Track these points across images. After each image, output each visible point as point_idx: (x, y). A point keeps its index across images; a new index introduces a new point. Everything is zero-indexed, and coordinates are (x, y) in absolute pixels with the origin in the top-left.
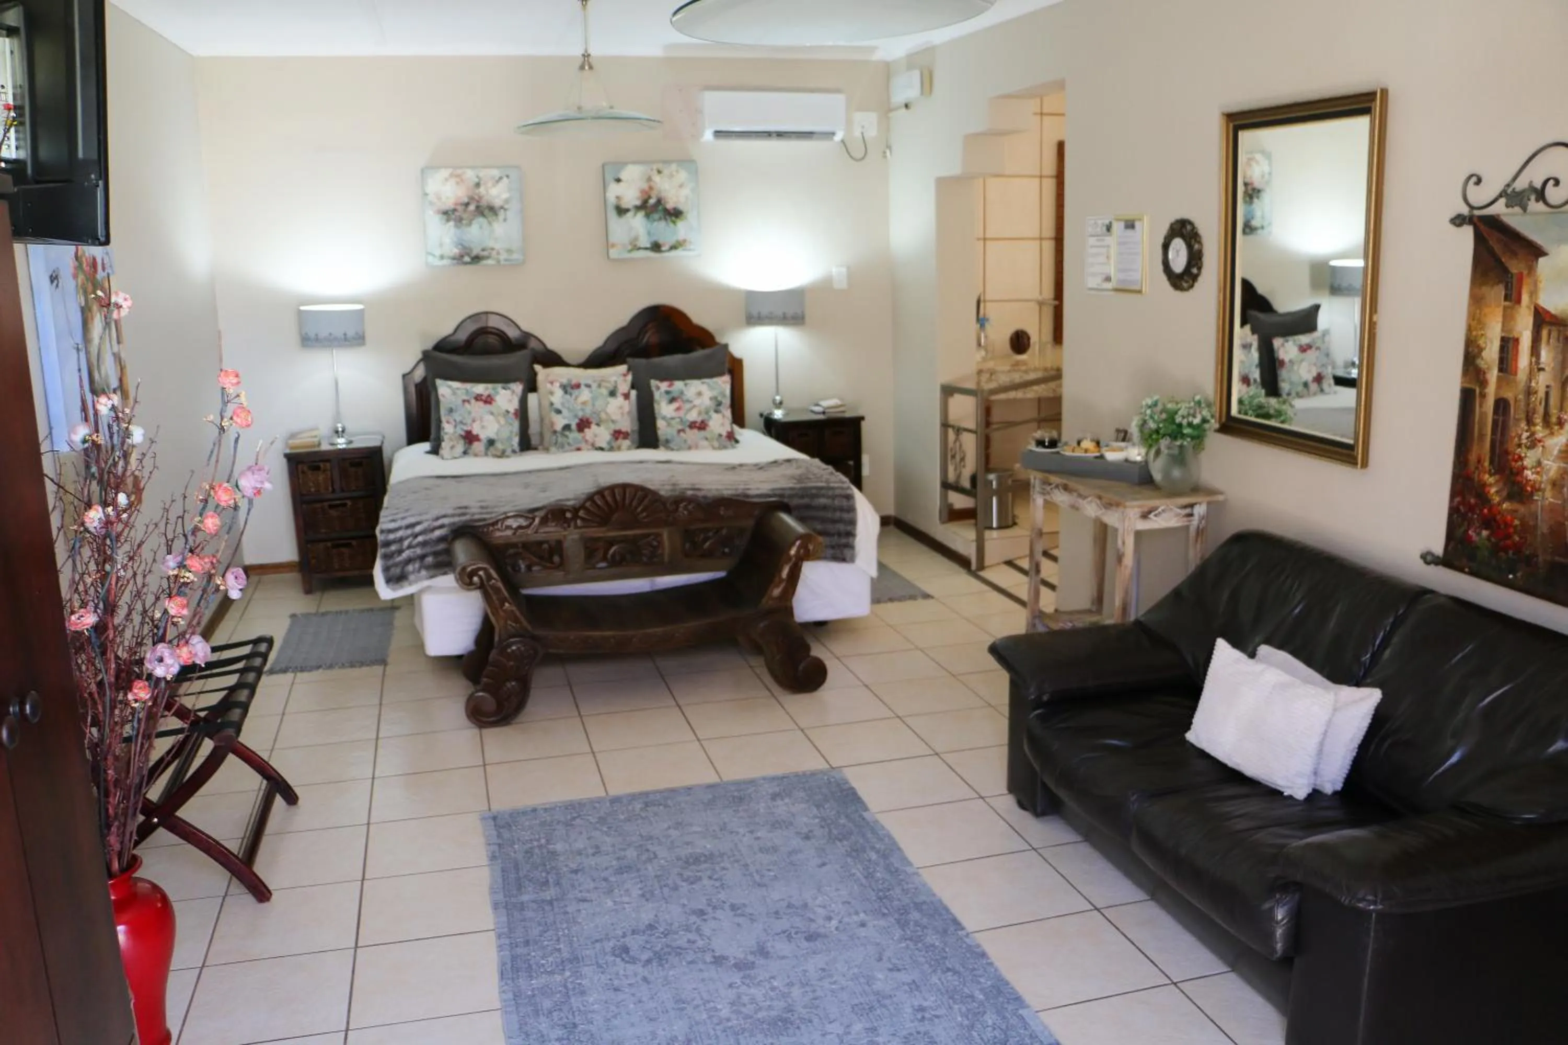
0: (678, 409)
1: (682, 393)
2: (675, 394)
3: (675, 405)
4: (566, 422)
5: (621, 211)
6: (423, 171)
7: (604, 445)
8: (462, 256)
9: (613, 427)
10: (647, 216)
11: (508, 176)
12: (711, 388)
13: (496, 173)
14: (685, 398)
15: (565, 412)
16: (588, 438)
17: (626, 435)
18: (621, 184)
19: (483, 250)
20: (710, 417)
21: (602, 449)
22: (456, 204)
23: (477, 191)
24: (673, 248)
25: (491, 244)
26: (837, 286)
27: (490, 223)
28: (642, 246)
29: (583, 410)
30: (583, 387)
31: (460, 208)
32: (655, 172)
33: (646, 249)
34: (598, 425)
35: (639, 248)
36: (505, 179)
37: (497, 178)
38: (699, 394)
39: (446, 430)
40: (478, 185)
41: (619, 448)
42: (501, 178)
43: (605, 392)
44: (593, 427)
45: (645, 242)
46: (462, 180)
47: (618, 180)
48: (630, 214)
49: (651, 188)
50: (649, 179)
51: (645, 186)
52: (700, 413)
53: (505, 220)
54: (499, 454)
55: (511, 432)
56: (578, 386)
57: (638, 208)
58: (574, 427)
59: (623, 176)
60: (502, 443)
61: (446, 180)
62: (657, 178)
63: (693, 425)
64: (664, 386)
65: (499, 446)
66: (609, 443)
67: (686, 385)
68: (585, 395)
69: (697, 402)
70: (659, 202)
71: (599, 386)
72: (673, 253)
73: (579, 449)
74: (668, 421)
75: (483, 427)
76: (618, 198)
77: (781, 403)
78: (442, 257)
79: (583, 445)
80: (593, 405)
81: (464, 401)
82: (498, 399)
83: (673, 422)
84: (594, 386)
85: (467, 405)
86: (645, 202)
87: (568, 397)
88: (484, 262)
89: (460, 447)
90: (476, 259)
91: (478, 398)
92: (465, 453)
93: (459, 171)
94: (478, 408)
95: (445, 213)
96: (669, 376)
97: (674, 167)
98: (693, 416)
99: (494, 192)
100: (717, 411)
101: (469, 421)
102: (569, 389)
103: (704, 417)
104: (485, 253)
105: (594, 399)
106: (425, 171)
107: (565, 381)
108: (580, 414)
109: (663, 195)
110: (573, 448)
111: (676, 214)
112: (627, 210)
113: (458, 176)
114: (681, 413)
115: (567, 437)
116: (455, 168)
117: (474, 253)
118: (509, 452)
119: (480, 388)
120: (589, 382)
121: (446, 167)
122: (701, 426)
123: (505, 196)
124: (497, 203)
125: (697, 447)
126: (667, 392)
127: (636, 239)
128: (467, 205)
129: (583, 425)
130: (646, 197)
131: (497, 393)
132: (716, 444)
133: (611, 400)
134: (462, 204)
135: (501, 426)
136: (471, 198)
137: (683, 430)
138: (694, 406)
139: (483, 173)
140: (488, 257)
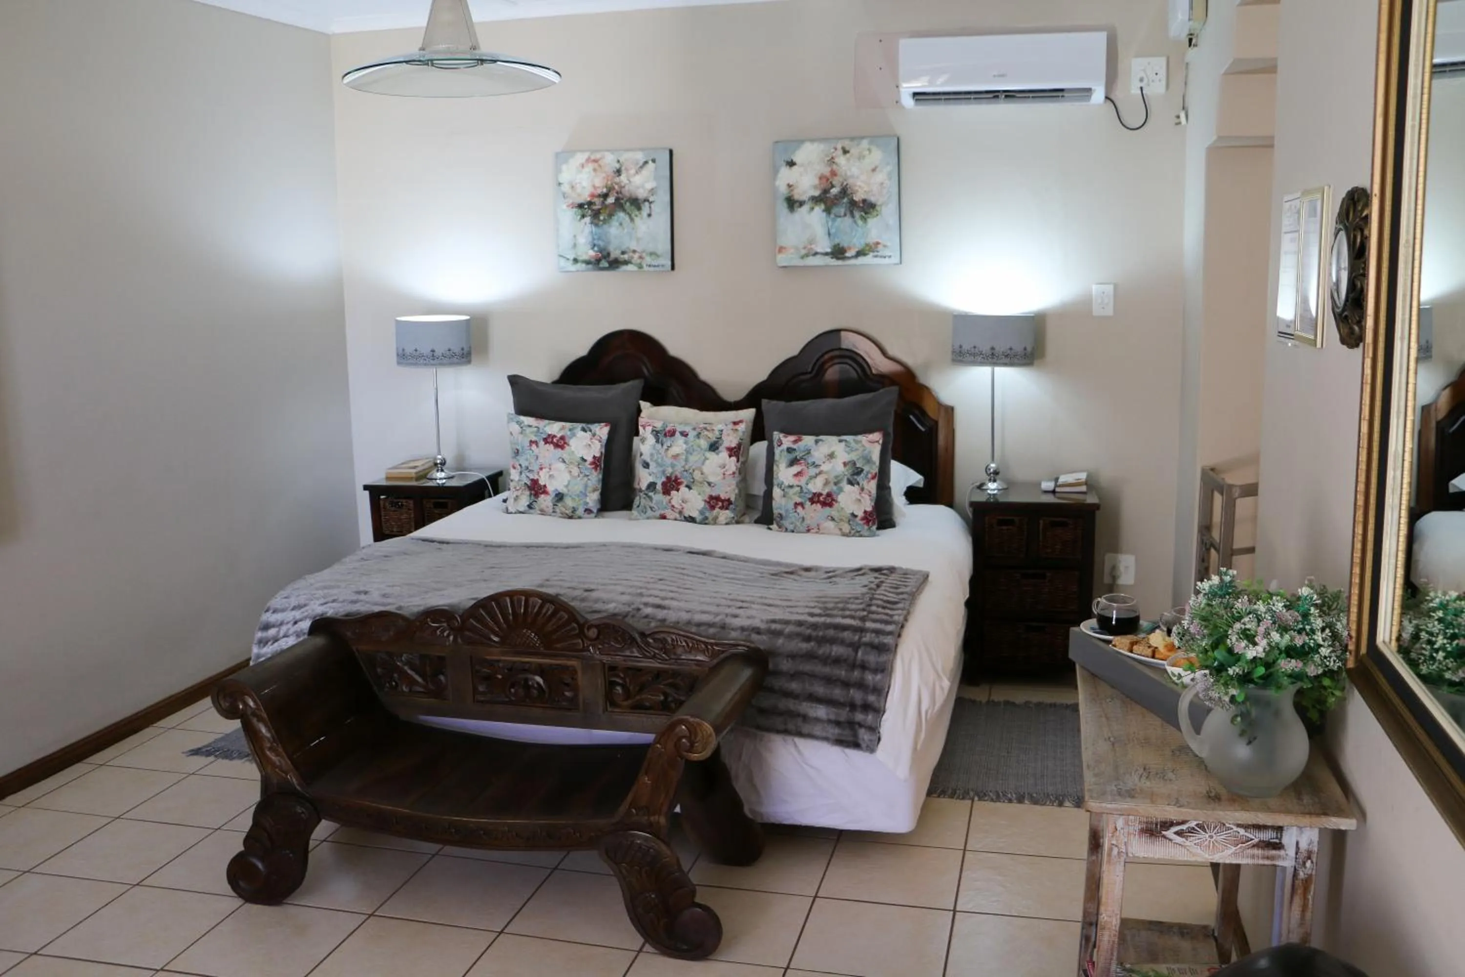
0: (798, 474)
1: (809, 452)
2: (798, 454)
3: (796, 469)
4: (651, 479)
5: (792, 203)
6: (557, 155)
7: (695, 514)
8: (598, 261)
9: (709, 491)
10: (828, 211)
11: (654, 161)
12: (849, 449)
13: (640, 157)
14: (810, 461)
15: (652, 465)
16: (674, 502)
17: (726, 504)
18: (795, 168)
19: (623, 253)
20: (841, 490)
21: (691, 520)
22: (593, 196)
23: (617, 180)
24: (860, 253)
25: (633, 246)
26: (1097, 311)
27: (632, 220)
28: (819, 250)
29: (673, 466)
30: (678, 434)
31: (598, 201)
32: (840, 152)
33: (826, 254)
34: (689, 487)
35: (816, 254)
36: (651, 165)
37: (641, 163)
38: (831, 456)
39: (512, 477)
40: (618, 172)
41: (715, 521)
42: (646, 163)
43: (704, 443)
44: (683, 489)
45: (825, 246)
46: (600, 166)
47: (791, 164)
48: (805, 208)
49: (834, 174)
50: (832, 161)
51: (826, 171)
52: (827, 483)
53: (649, 215)
54: (569, 512)
55: (586, 486)
56: (672, 433)
57: (816, 200)
58: (659, 487)
59: (799, 157)
60: (573, 499)
61: (583, 166)
62: (841, 160)
63: (815, 499)
64: (788, 441)
65: (569, 502)
66: (701, 512)
67: (817, 442)
68: (678, 445)
69: (825, 467)
70: (844, 192)
71: (698, 436)
72: (861, 260)
73: (663, 517)
74: (786, 489)
75: (551, 476)
76: (789, 186)
77: (996, 473)
78: (576, 261)
79: (669, 513)
80: (686, 460)
81: (531, 442)
82: (573, 442)
83: (791, 492)
84: (692, 434)
85: (534, 447)
86: (826, 191)
87: (659, 446)
88: (624, 268)
89: (524, 501)
90: (615, 264)
91: (549, 439)
92: (530, 506)
93: (598, 156)
94: (547, 452)
95: (581, 206)
96: (797, 429)
97: (865, 143)
98: (817, 486)
99: (637, 180)
100: (850, 483)
101: (536, 468)
102: (661, 436)
103: (832, 488)
104: (626, 257)
105: (688, 452)
106: (561, 157)
107: (659, 425)
108: (669, 471)
109: (850, 181)
110: (658, 514)
111: (867, 208)
112: (801, 204)
113: (596, 161)
114: (803, 481)
115: (650, 498)
116: (594, 151)
117: (613, 256)
118: (580, 511)
119: (555, 428)
120: (687, 429)
121: (582, 151)
122: (827, 501)
123: (649, 186)
124: (641, 194)
125: (819, 530)
126: (790, 450)
127: (812, 241)
128: (605, 196)
129: (671, 485)
130: (825, 185)
131: (574, 435)
132: (846, 528)
133: (711, 455)
134: (599, 196)
135: (574, 477)
136: (610, 189)
137: (802, 505)
138: (820, 473)
139: (625, 157)
140: (626, 263)
